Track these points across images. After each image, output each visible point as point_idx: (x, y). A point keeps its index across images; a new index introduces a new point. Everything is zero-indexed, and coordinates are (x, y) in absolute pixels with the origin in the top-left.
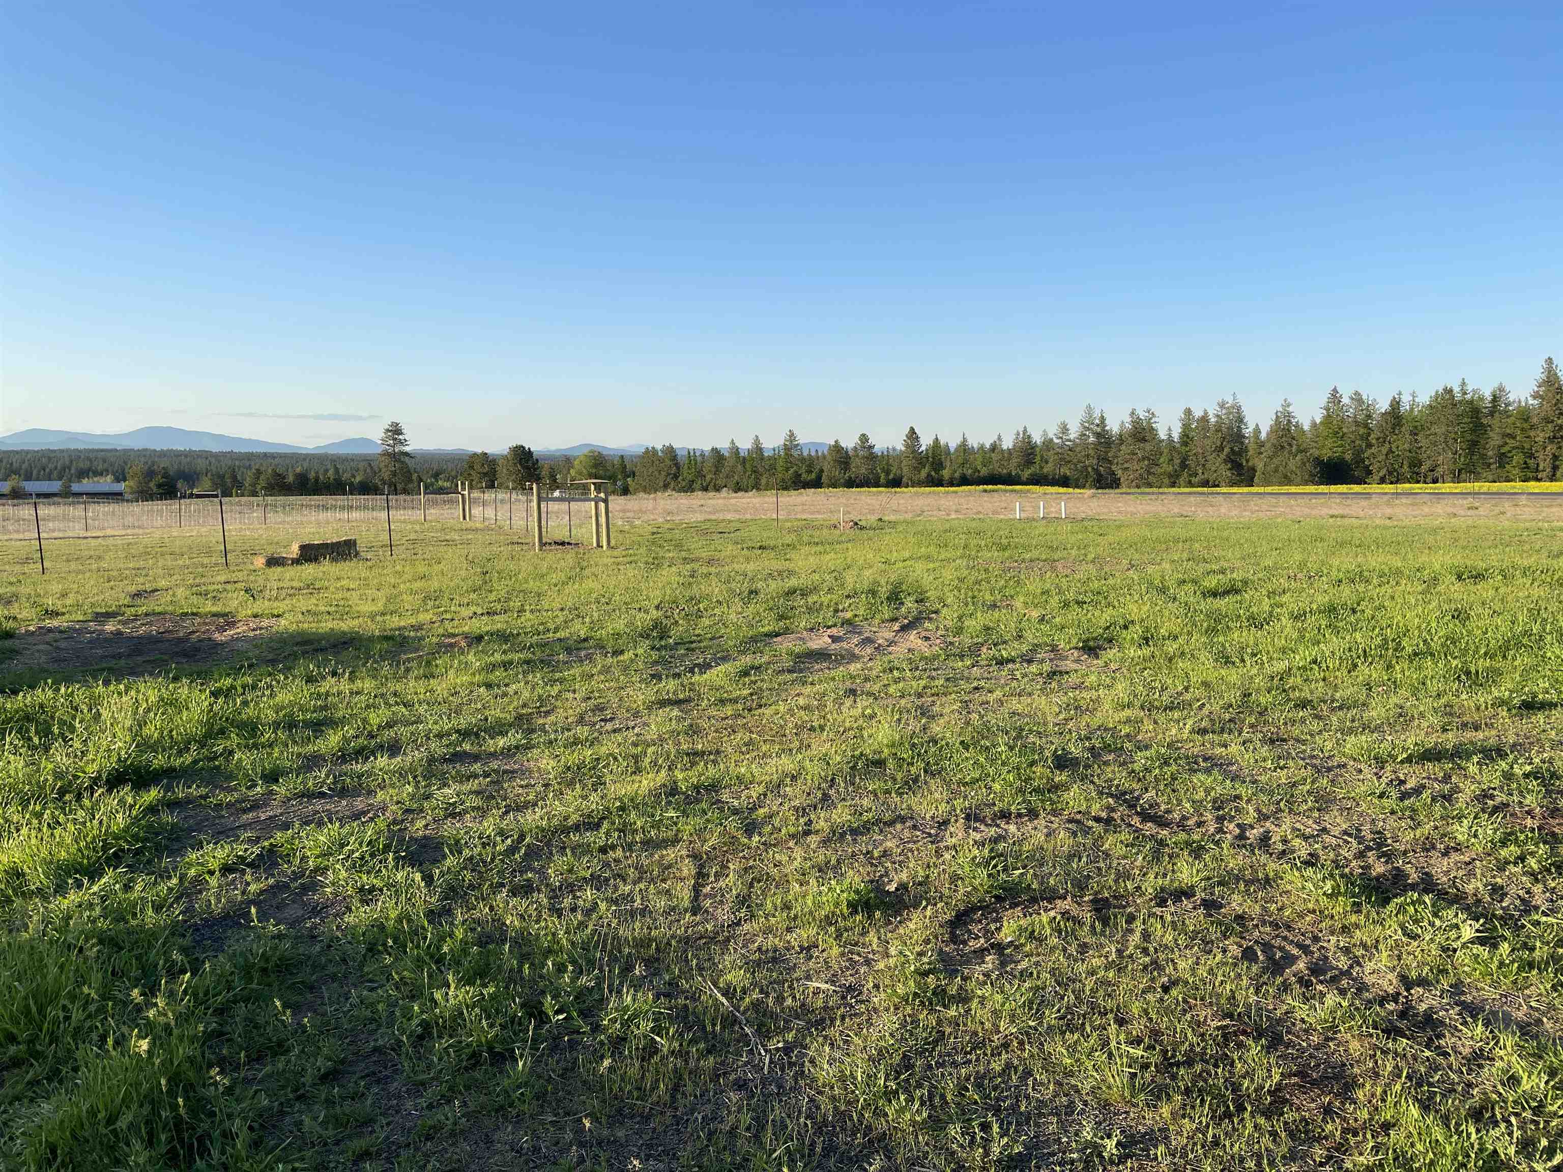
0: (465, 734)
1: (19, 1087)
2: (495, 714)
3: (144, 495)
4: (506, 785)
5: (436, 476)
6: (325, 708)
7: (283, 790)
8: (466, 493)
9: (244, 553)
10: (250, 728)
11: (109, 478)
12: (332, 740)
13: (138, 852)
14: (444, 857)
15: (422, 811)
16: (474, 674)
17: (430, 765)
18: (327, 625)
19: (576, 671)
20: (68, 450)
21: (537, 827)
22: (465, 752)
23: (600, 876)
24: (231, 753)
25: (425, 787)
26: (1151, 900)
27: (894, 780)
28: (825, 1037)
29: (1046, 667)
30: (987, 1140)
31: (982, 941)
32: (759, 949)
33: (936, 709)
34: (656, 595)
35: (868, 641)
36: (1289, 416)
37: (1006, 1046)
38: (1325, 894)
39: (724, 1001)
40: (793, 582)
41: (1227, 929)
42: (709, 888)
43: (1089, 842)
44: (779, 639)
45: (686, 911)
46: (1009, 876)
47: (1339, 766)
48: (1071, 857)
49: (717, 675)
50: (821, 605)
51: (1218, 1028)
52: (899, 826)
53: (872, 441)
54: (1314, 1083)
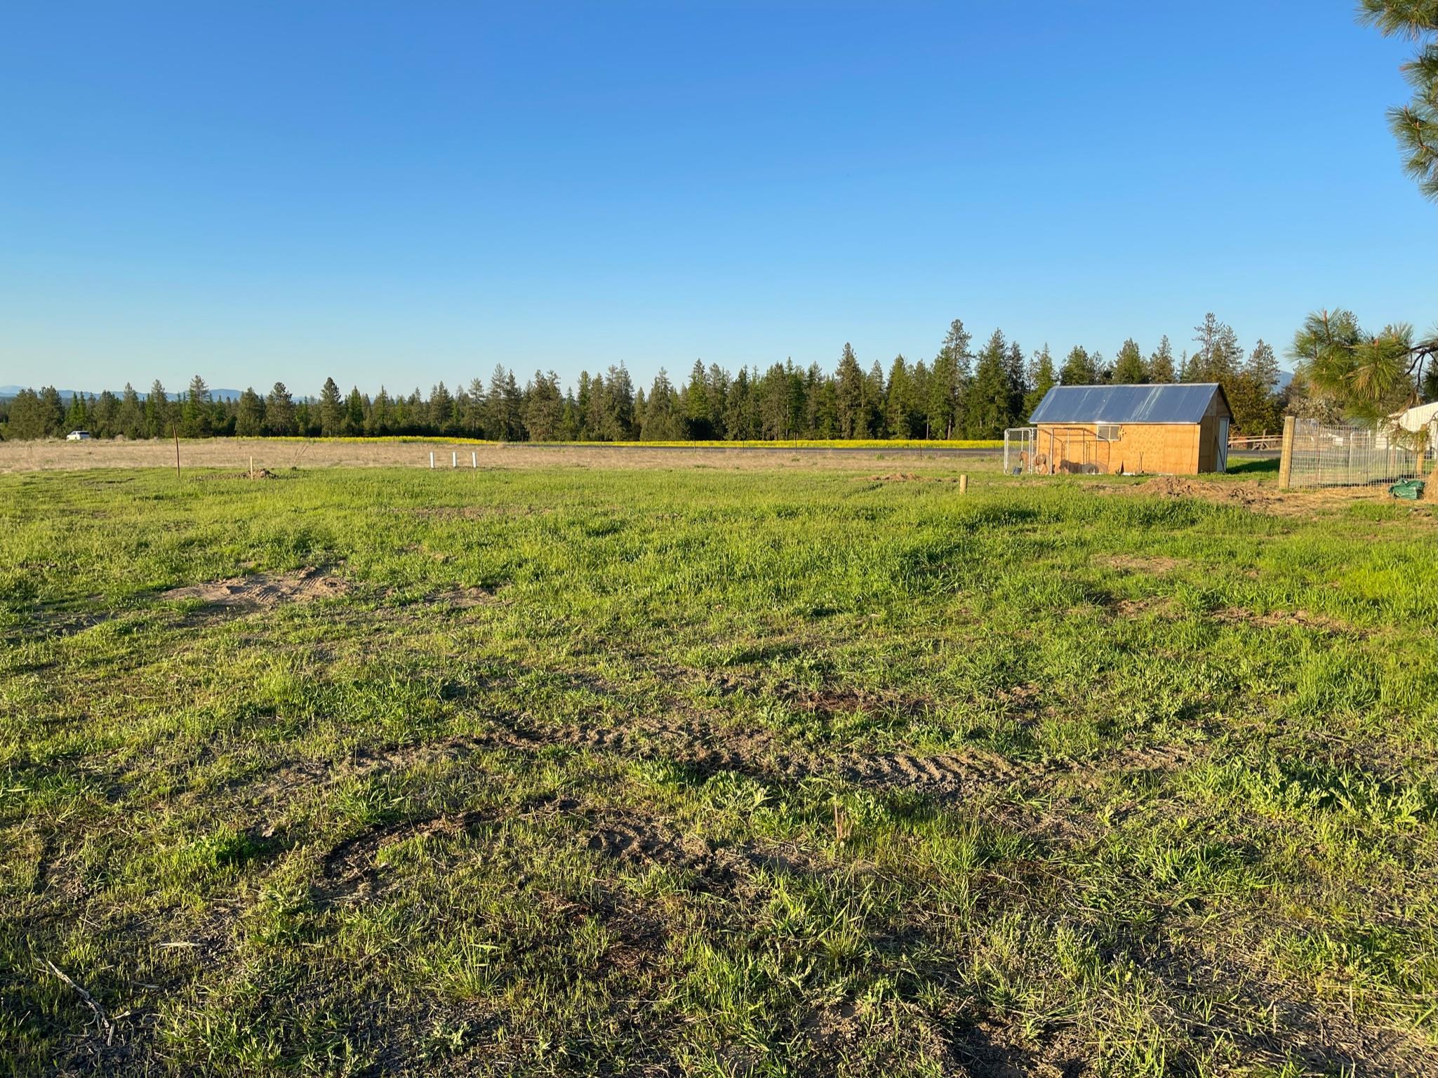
26: (518, 808)
27: (283, 726)
28: (179, 996)
29: (446, 606)
30: (339, 1061)
31: (356, 870)
32: (113, 919)
33: (335, 653)
34: (22, 552)
35: (272, 589)
36: (665, 381)
37: (368, 967)
38: (658, 781)
39: (66, 979)
40: (191, 533)
41: (579, 823)
42: (58, 863)
43: (467, 763)
44: (170, 592)
45: (28, 890)
46: (389, 804)
47: (681, 673)
48: (449, 780)
49: (92, 635)
50: (222, 556)
51: (562, 912)
52: (283, 772)
53: (288, 390)
54: (635, 943)
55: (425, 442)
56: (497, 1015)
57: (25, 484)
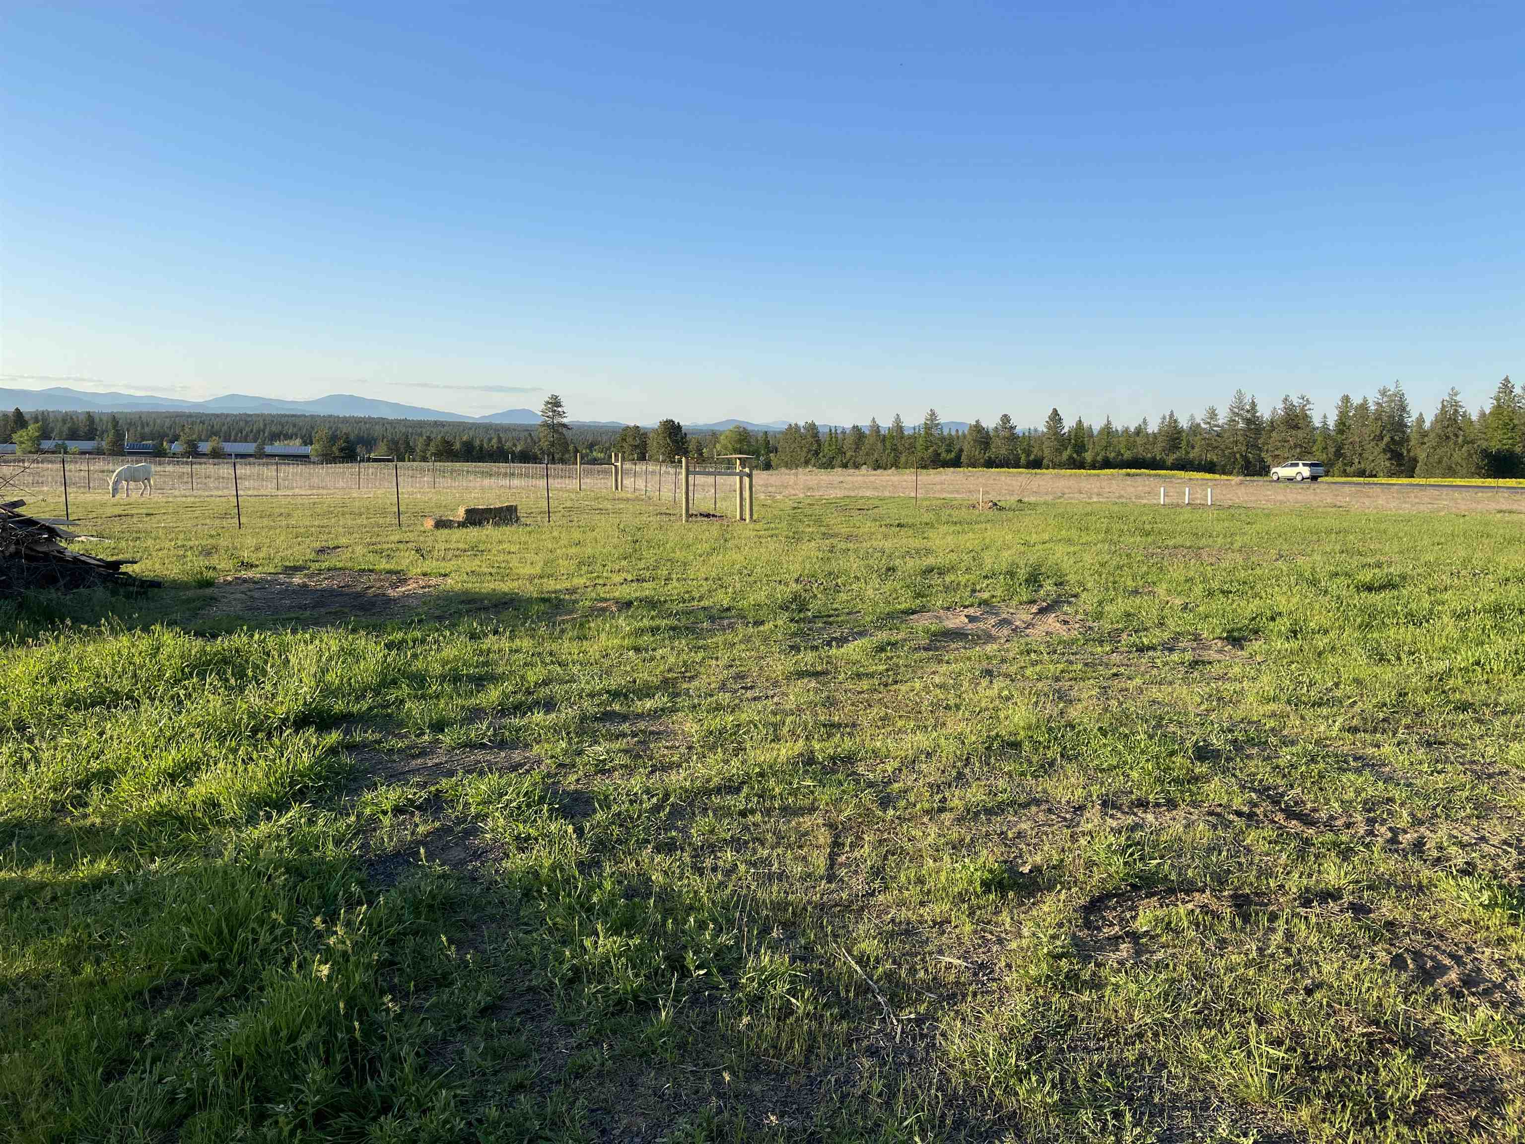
0: (616, 694)
1: (210, 1003)
2: (643, 676)
3: (328, 458)
4: (652, 746)
5: (591, 446)
6: (486, 664)
7: (448, 740)
8: (619, 464)
9: (415, 515)
10: (419, 680)
11: (298, 442)
12: (493, 695)
13: (320, 790)
14: (594, 811)
15: (574, 766)
16: (624, 638)
17: (582, 722)
18: (489, 586)
19: (719, 639)
20: (262, 415)
21: (681, 788)
22: (614, 712)
23: (739, 839)
24: (402, 702)
25: (578, 743)
26: (1295, 900)
27: (1030, 762)
28: (957, 1012)
29: (1188, 656)
30: (1119, 1128)
31: (1117, 928)
32: (893, 920)
33: (1073, 694)
34: (796, 569)
35: (1005, 622)
36: (1456, 405)
37: (1140, 1035)
38: (1481, 904)
39: (858, 969)
40: (930, 561)
41: (1376, 935)
42: (844, 858)
43: (1229, 836)
44: (915, 616)
45: (822, 878)
46: (1146, 865)
47: (1500, 773)
48: (1210, 850)
49: (854, 649)
50: (958, 584)
51: (1363, 1035)
52: (1034, 809)
53: (1013, 422)
54: (1461, 1096)
55: (1150, 475)
56: (1290, 1132)
57: (795, 508)
